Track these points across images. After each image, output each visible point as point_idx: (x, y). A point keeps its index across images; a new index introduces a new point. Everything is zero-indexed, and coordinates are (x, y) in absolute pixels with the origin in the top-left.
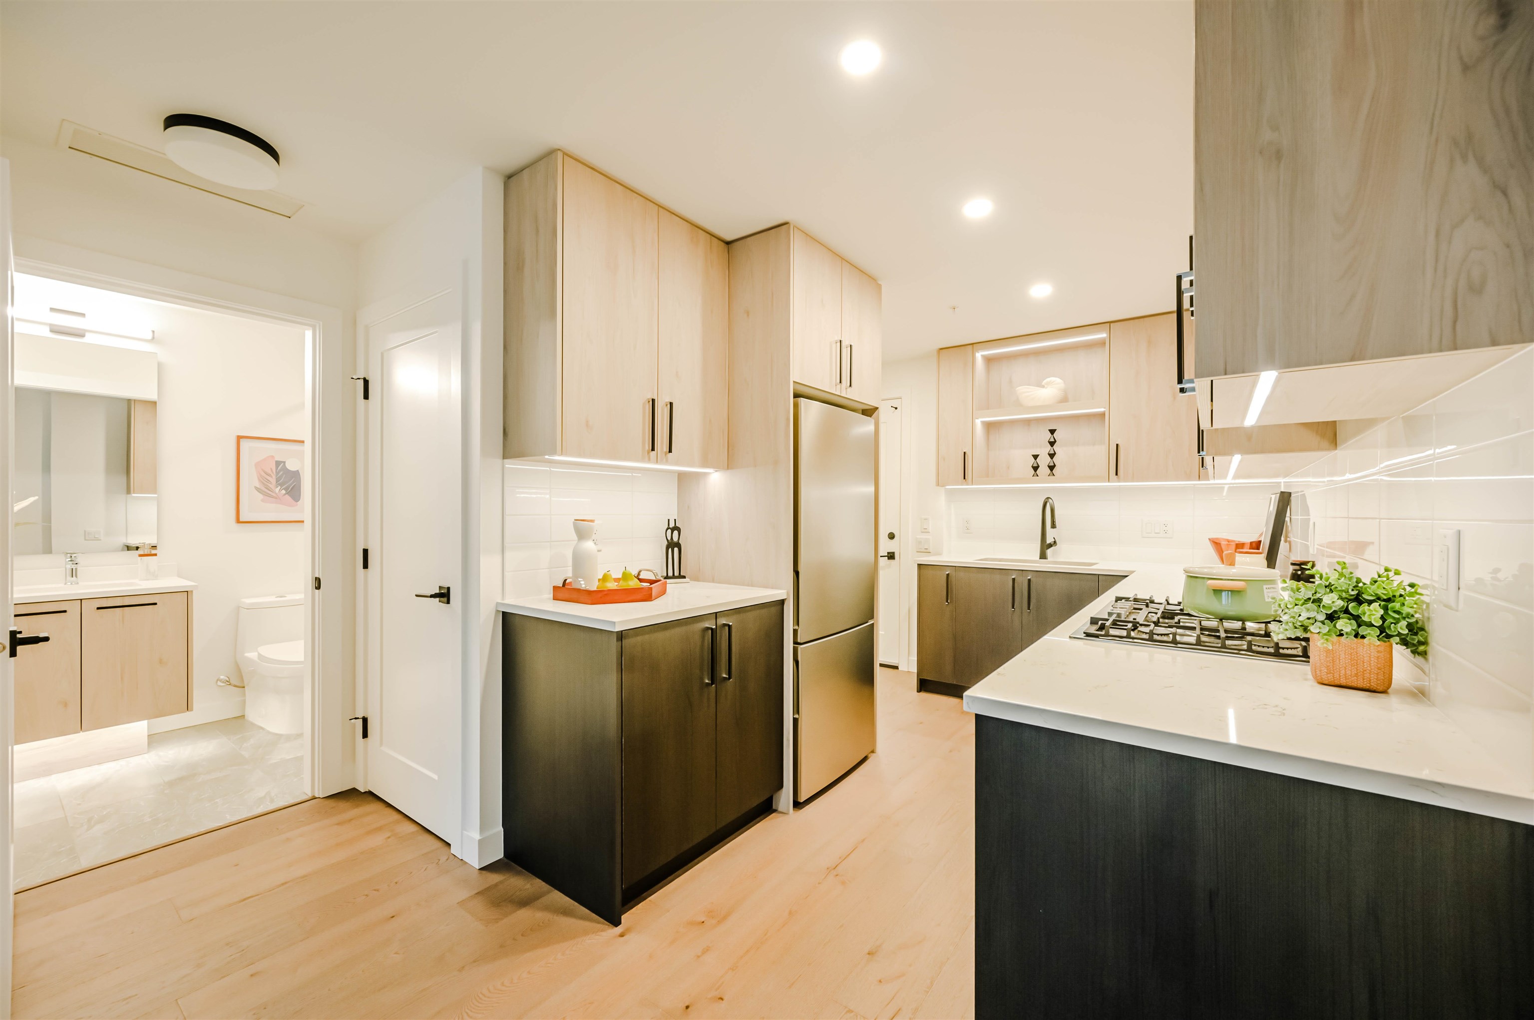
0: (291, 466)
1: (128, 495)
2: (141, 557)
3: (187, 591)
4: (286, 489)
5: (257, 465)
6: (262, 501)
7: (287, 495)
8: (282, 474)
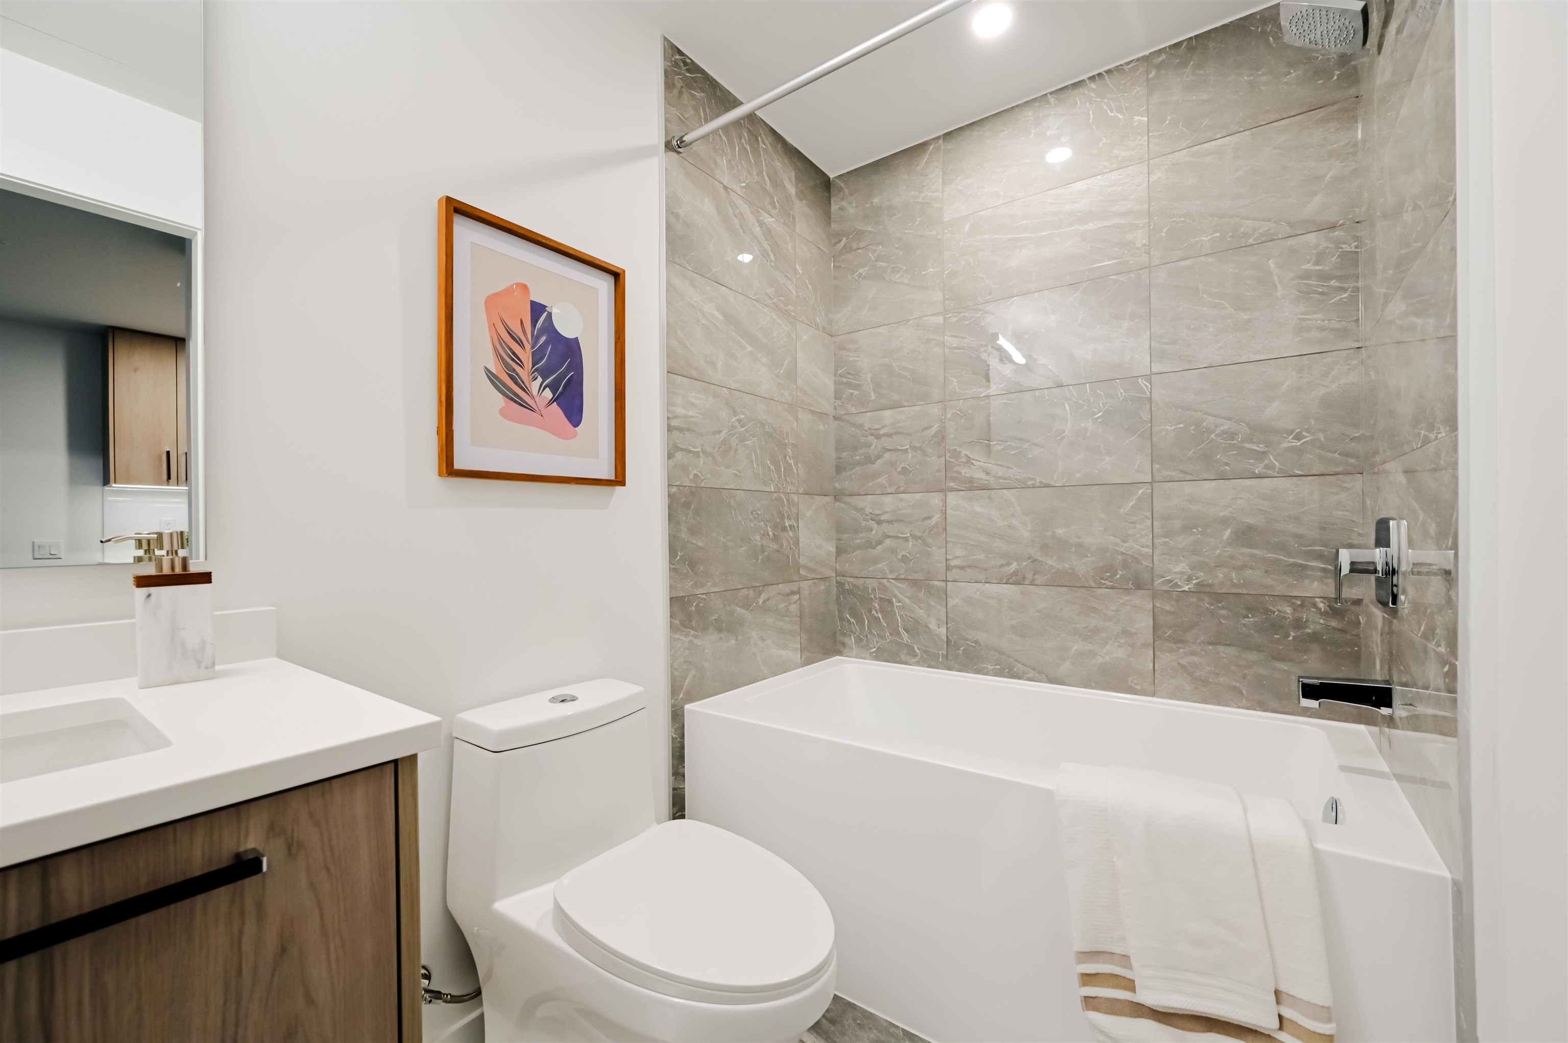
0: (566, 327)
1: (107, 488)
2: (144, 591)
4: (553, 387)
5: (492, 302)
6: (503, 413)
7: (555, 403)
8: (546, 343)
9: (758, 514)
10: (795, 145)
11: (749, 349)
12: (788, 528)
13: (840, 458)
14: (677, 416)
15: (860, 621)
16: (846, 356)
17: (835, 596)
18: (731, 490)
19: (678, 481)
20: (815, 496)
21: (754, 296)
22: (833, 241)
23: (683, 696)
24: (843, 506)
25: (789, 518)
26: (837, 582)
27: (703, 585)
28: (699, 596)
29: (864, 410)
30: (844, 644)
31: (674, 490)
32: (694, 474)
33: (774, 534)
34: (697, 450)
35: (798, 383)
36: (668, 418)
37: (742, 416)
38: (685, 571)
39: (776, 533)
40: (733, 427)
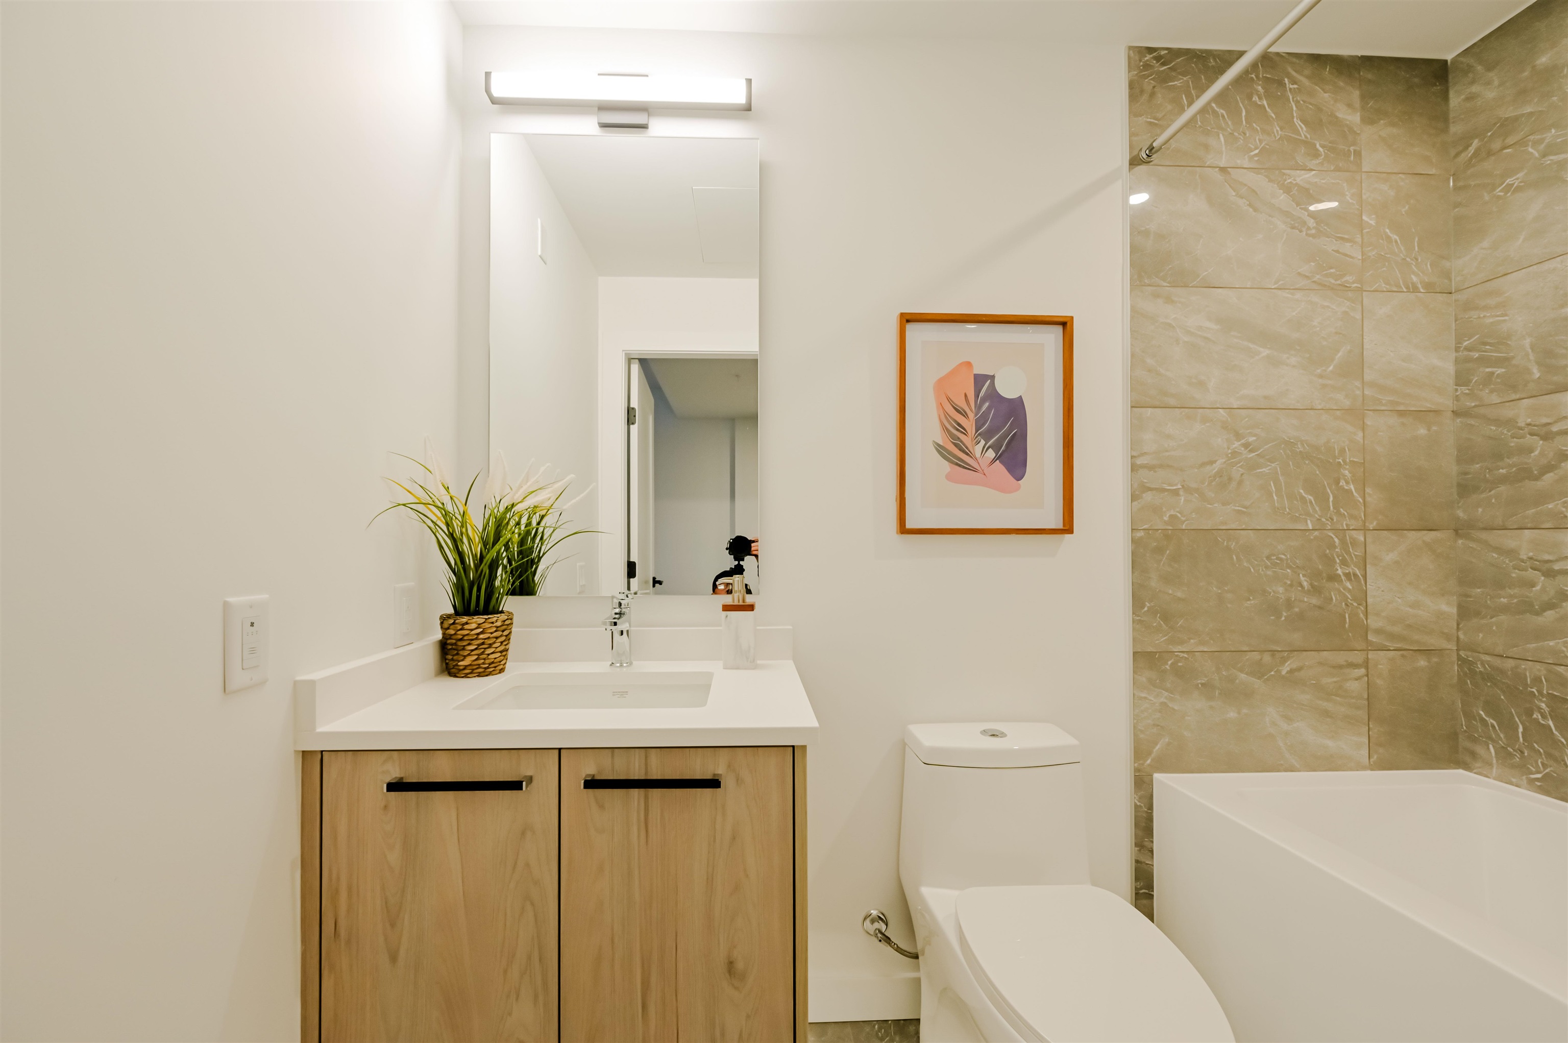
0: (1007, 389)
2: (726, 612)
3: (793, 747)
4: (994, 447)
5: (940, 384)
6: (949, 477)
7: (998, 461)
8: (989, 409)
9: (1281, 559)
10: (1360, 53)
11: (1265, 352)
12: (1343, 578)
13: (1466, 473)
14: (1145, 453)
15: (1509, 727)
16: (1479, 318)
17: (1456, 678)
18: (1230, 531)
19: (1146, 525)
20: (1405, 532)
21: (1276, 283)
22: (1453, 152)
23: (1151, 762)
24: (1472, 544)
25: (1344, 563)
26: (1459, 658)
27: (1182, 642)
28: (1176, 653)
29: (1518, 396)
30: (1474, 755)
31: (1140, 534)
32: (1171, 516)
33: (1311, 585)
34: (1174, 488)
35: (1365, 377)
36: (1132, 457)
37: (1251, 439)
38: (1155, 624)
39: (1316, 584)
40: (1235, 453)
